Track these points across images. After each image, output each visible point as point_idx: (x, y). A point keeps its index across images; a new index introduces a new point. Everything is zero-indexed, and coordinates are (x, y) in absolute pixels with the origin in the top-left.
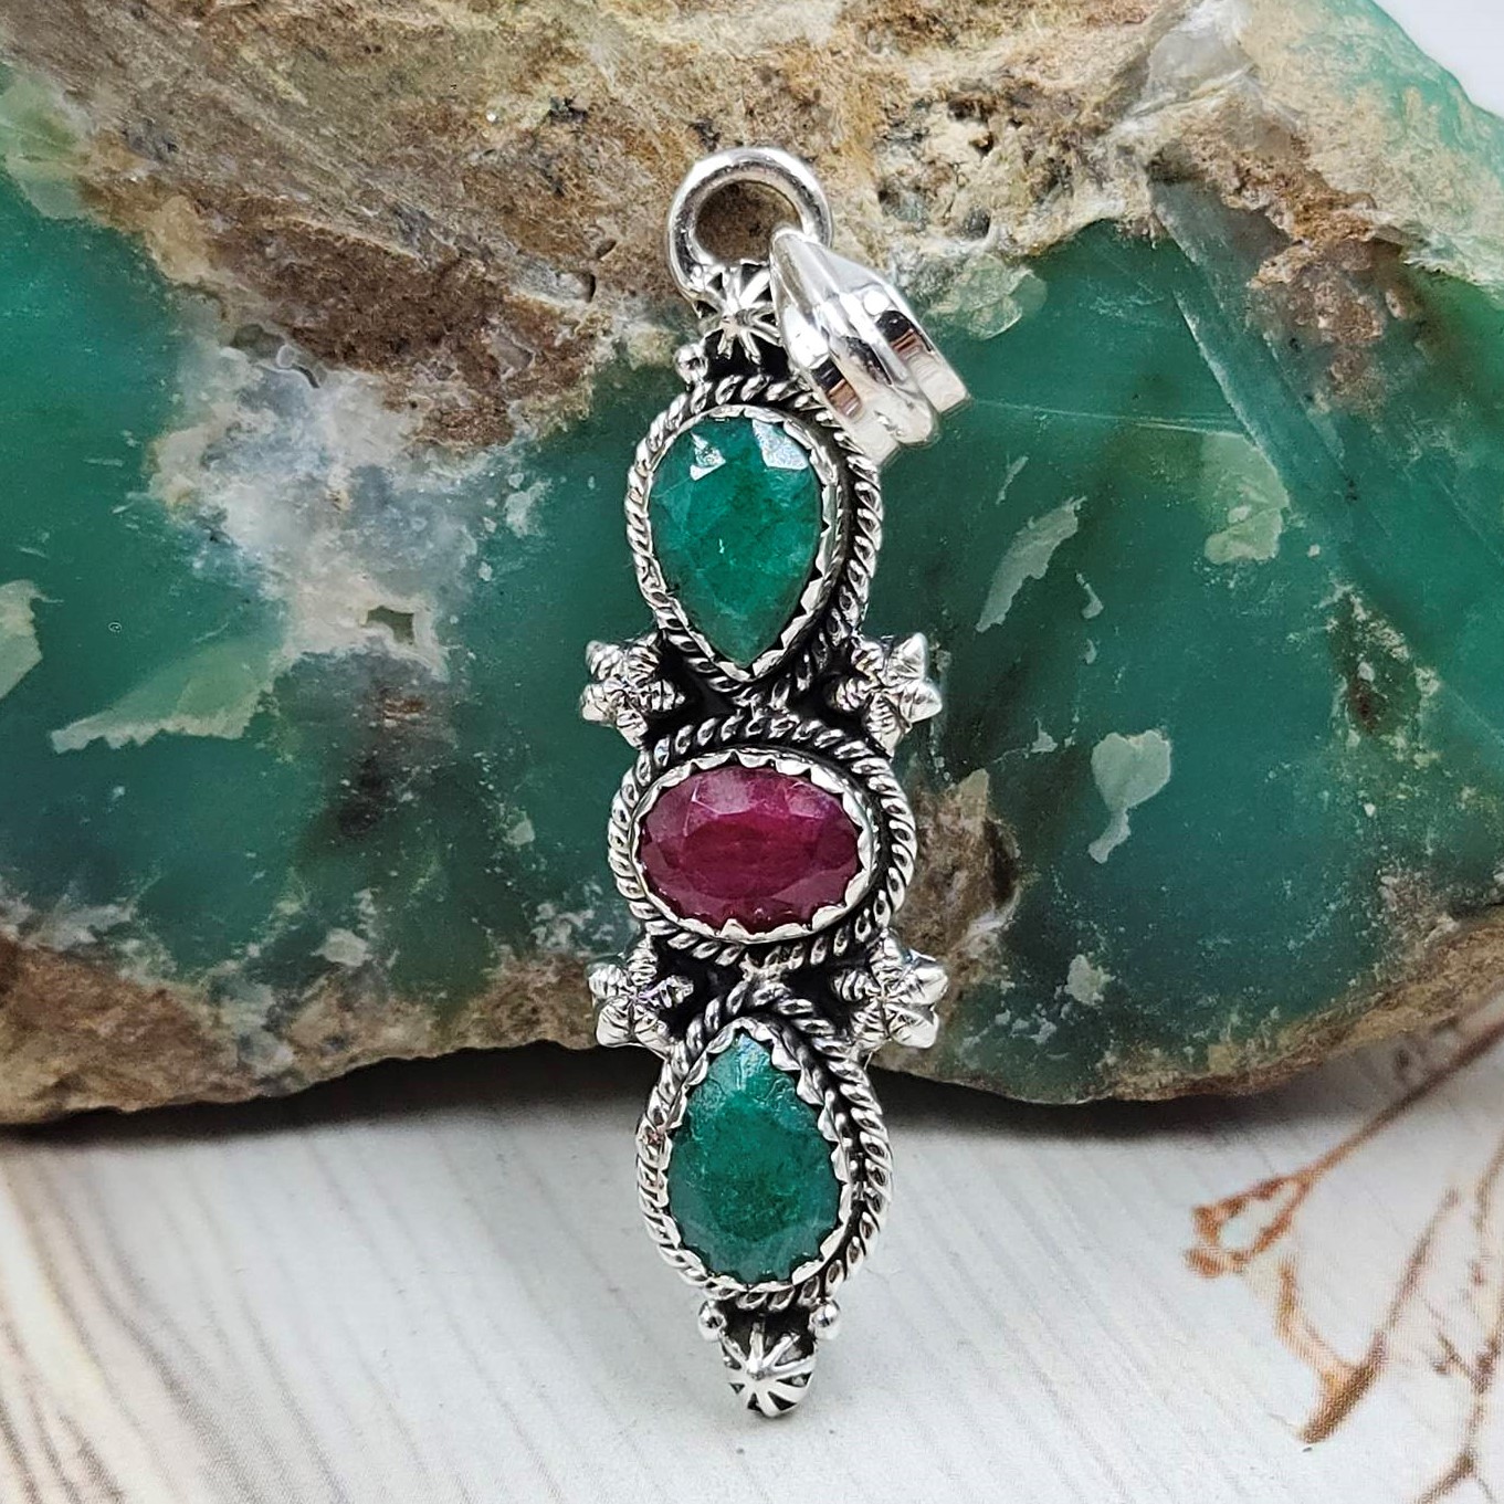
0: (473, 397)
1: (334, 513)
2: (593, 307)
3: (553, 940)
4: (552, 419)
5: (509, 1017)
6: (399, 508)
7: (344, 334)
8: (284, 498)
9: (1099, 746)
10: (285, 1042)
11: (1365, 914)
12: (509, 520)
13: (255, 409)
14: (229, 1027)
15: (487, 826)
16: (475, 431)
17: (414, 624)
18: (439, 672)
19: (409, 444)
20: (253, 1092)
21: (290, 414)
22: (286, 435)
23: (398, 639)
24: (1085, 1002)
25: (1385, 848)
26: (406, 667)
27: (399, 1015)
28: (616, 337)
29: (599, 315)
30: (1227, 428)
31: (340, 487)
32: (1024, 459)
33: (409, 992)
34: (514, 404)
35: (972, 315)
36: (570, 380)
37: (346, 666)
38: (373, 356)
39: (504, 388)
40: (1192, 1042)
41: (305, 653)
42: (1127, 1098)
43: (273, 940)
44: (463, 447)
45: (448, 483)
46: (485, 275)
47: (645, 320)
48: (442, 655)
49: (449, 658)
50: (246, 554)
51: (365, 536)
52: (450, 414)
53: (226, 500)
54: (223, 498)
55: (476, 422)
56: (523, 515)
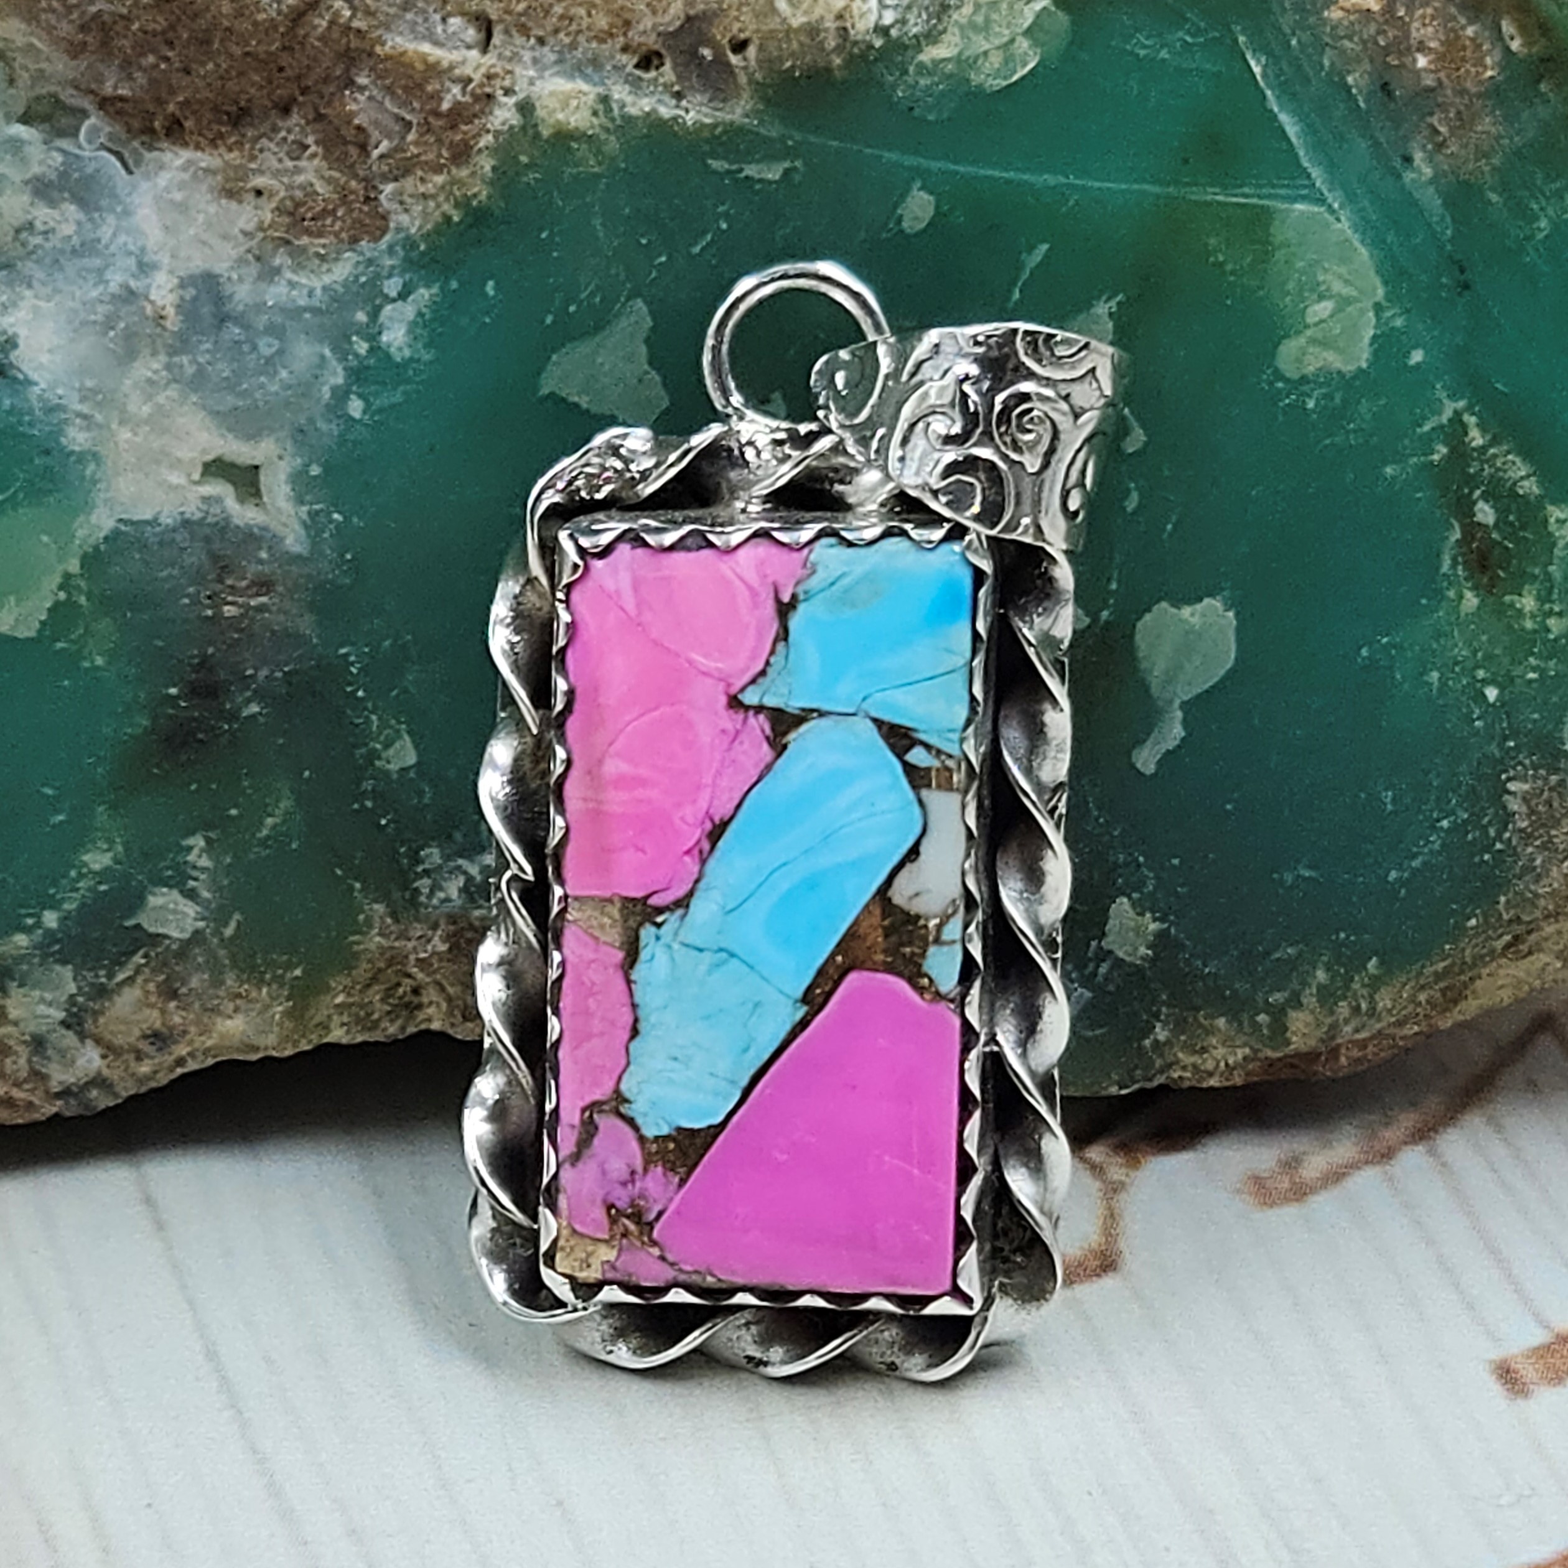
0: (338, 180)
1: (160, 336)
2: (490, 59)
3: (442, 895)
4: (439, 205)
5: (382, 1000)
6: (242, 326)
7: (167, 103)
8: (93, 317)
9: (1144, 620)
10: (89, 1042)
11: (1487, 833)
12: (384, 338)
13: (52, 204)
14: (16, 1024)
15: (355, 746)
16: (338, 225)
17: (262, 478)
18: (294, 541)
19: (254, 243)
20: (50, 1109)
21: (98, 209)
22: (93, 236)
23: (241, 500)
24: (1128, 959)
25: (1512, 744)
26: (251, 534)
27: (238, 1002)
28: (521, 96)
29: (498, 70)
30: (1303, 198)
31: (165, 301)
32: (1045, 247)
33: (253, 968)
34: (389, 188)
35: (975, 62)
36: (462, 153)
37: (174, 535)
38: (205, 132)
39: (374, 168)
40: (1268, 1008)
41: (120, 520)
42: (1186, 1084)
43: (74, 906)
44: (324, 246)
45: (305, 292)
46: (351, 19)
47: (557, 74)
48: (300, 518)
49: (309, 522)
50: (43, 390)
51: (199, 364)
52: (305, 203)
53: (16, 322)
54: (12, 320)
55: (340, 214)
56: (402, 331)
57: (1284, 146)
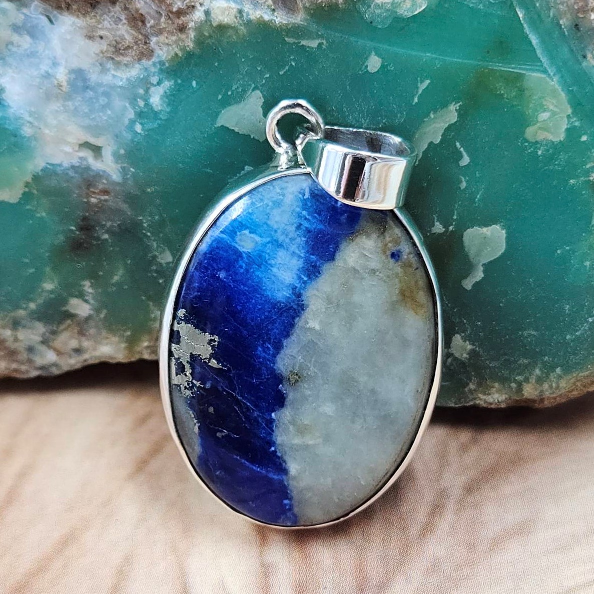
0: (133, 35)
1: (59, 93)
4: (173, 49)
6: (94, 92)
8: (34, 83)
9: (467, 231)
10: (52, 350)
12: (151, 100)
13: (20, 35)
14: (22, 341)
15: (148, 253)
16: (134, 53)
17: (102, 151)
18: (116, 177)
19: (99, 58)
20: (36, 373)
21: (37, 39)
22: (36, 50)
23: (95, 159)
24: (459, 358)
26: (99, 174)
27: (108, 340)
28: (206, 8)
30: (538, 71)
31: (63, 79)
32: (429, 81)
33: (112, 330)
34: (154, 39)
35: (400, 4)
36: (182, 29)
37: (68, 171)
38: (81, 10)
39: (149, 31)
40: (515, 381)
41: (48, 163)
42: (481, 406)
43: (41, 301)
44: (128, 61)
45: (119, 80)
48: (117, 169)
49: (121, 171)
50: (15, 111)
51: (75, 105)
52: (121, 43)
53: (5, 82)
54: (4, 81)
55: (135, 48)
56: (158, 99)
57: (532, 49)
